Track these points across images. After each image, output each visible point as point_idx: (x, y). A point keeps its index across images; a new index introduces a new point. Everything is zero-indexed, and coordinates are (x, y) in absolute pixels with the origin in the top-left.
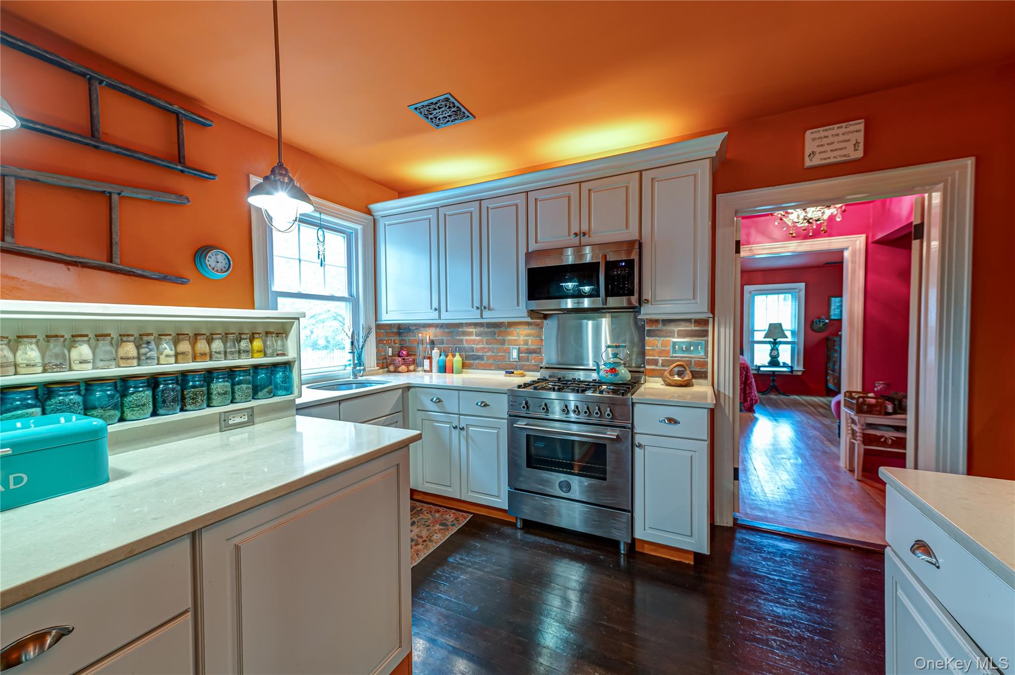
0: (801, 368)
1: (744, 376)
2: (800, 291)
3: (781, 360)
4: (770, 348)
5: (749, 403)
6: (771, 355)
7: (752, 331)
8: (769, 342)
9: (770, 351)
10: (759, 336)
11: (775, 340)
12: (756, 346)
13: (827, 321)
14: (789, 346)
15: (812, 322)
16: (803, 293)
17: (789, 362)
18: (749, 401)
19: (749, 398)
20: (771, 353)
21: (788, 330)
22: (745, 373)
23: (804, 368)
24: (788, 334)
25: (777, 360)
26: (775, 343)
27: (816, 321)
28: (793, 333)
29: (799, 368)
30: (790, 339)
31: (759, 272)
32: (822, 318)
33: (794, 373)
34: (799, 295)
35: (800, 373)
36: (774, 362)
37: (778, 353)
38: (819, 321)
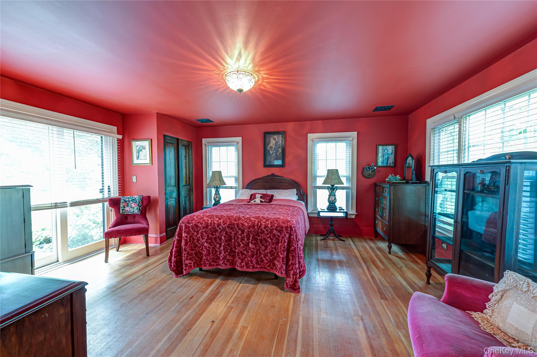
0: (354, 212)
1: (286, 241)
2: (353, 139)
3: (338, 205)
4: (328, 194)
5: (291, 279)
6: (329, 201)
7: (315, 178)
8: (328, 188)
9: (328, 197)
10: (320, 182)
11: (333, 186)
12: (318, 191)
13: (375, 168)
14: (345, 191)
15: (363, 169)
16: (355, 141)
17: (344, 207)
18: (292, 276)
19: (292, 272)
20: (329, 198)
21: (344, 177)
22: (287, 236)
23: (356, 213)
24: (344, 180)
25: (335, 205)
26: (332, 189)
27: (366, 168)
28: (348, 179)
29: (353, 212)
30: (345, 185)
31: (320, 122)
32: (371, 165)
33: (349, 217)
34: (352, 143)
35: (354, 217)
36: (332, 208)
37: (335, 198)
38: (369, 168)
